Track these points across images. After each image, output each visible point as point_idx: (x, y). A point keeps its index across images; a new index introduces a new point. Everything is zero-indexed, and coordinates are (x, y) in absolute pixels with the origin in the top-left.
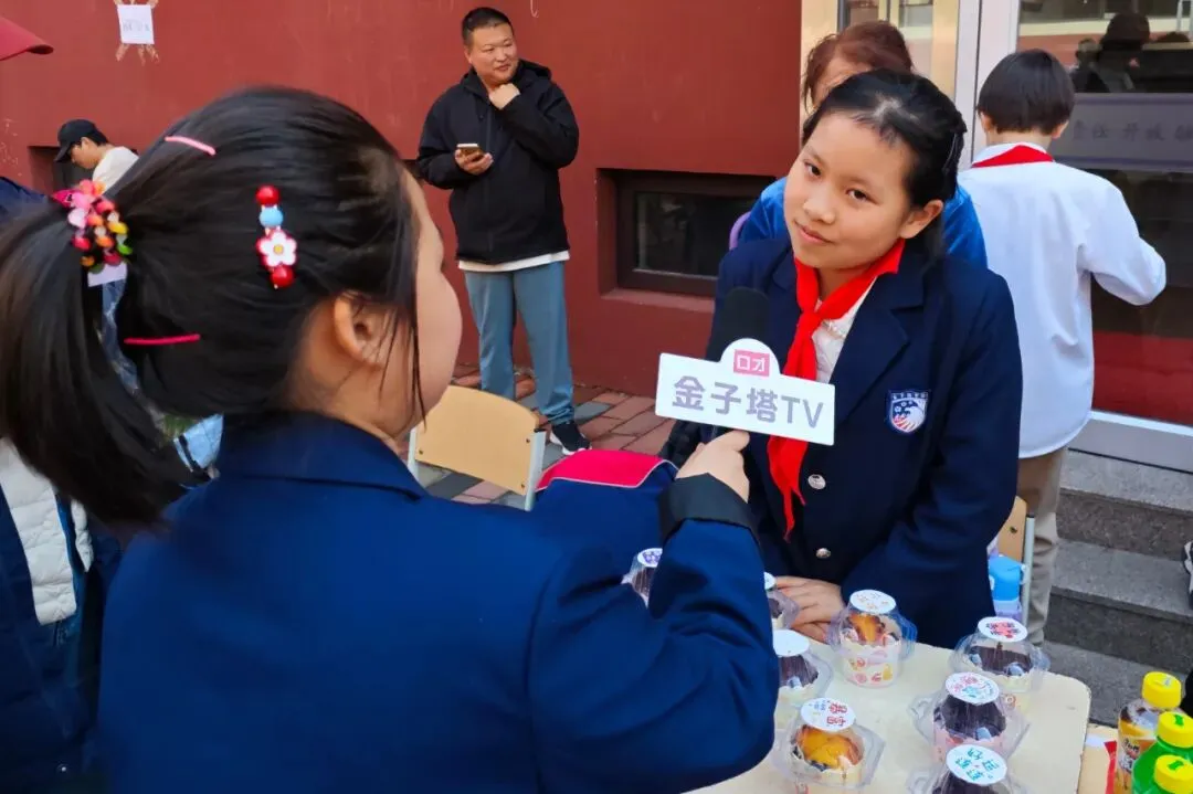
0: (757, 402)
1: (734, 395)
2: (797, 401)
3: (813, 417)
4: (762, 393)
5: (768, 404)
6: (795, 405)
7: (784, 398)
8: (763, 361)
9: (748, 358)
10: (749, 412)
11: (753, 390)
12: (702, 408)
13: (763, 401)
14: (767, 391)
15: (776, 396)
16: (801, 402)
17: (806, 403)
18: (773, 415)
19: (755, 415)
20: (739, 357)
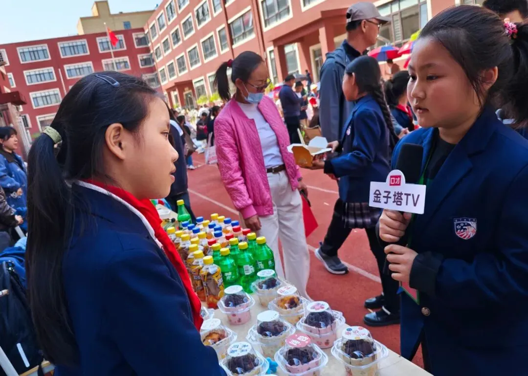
0: (396, 197)
1: (389, 196)
2: (410, 195)
3: (415, 202)
4: (398, 193)
5: (399, 198)
6: (409, 197)
7: (405, 194)
8: (399, 179)
9: (394, 178)
10: (394, 202)
11: (395, 192)
12: (380, 202)
13: (398, 196)
14: (400, 192)
15: (402, 194)
16: (411, 195)
17: (413, 195)
18: (401, 202)
19: (396, 203)
20: (392, 178)
